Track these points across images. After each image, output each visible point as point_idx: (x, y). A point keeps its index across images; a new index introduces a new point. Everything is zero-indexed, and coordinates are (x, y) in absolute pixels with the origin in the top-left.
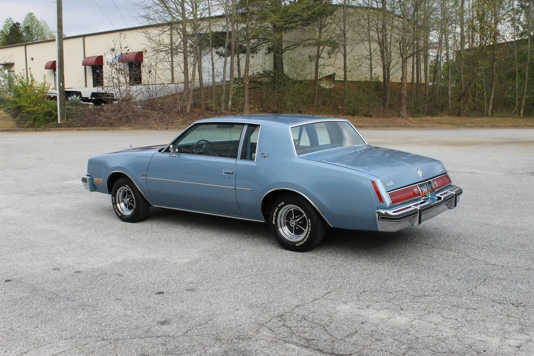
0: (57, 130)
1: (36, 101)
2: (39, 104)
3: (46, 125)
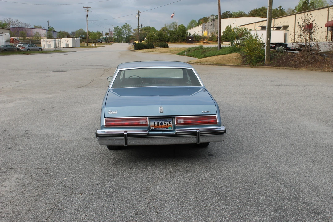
0: (262, 67)
1: (252, 49)
2: (254, 51)
3: (257, 64)
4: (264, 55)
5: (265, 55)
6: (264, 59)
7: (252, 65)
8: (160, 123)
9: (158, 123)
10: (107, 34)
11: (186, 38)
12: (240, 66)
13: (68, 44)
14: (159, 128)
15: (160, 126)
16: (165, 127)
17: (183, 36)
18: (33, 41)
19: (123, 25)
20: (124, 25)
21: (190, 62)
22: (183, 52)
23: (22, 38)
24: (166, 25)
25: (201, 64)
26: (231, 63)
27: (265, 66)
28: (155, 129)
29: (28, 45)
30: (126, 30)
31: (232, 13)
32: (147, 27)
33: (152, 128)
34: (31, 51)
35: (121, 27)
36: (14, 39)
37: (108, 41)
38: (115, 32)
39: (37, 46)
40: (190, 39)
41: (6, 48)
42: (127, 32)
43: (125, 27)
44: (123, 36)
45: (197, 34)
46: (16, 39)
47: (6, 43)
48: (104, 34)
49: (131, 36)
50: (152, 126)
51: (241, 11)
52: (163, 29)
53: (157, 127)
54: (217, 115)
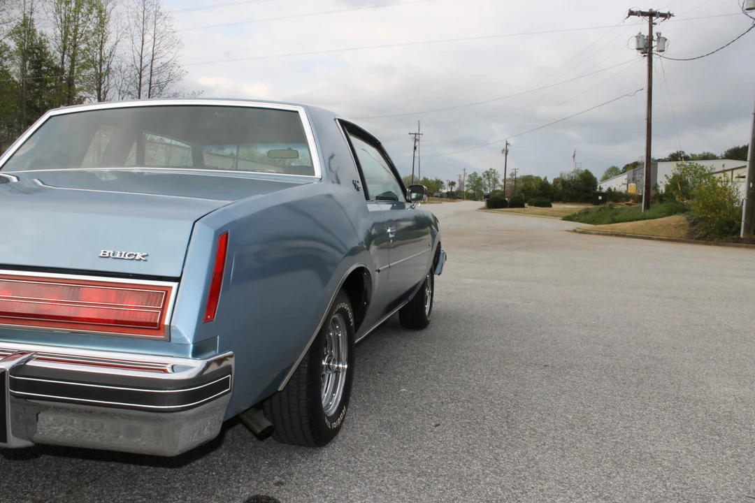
0: (734, 246)
1: (712, 205)
2: (717, 211)
3: (722, 238)
4: (740, 220)
5: (743, 219)
6: (740, 229)
7: (711, 240)
10: (453, 184)
11: (592, 195)
12: (684, 242)
17: (587, 191)
19: (484, 171)
20: (487, 172)
21: (578, 230)
22: (575, 215)
24: (561, 175)
25: (599, 234)
26: (662, 235)
27: (741, 242)
30: (489, 181)
31: (689, 155)
32: (528, 176)
35: (480, 175)
37: (453, 196)
38: (470, 182)
40: (600, 198)
42: (491, 183)
43: (488, 175)
44: (483, 190)
45: (615, 189)
48: (446, 183)
49: (499, 191)
51: (706, 152)
52: (556, 181)
54: (178, 280)
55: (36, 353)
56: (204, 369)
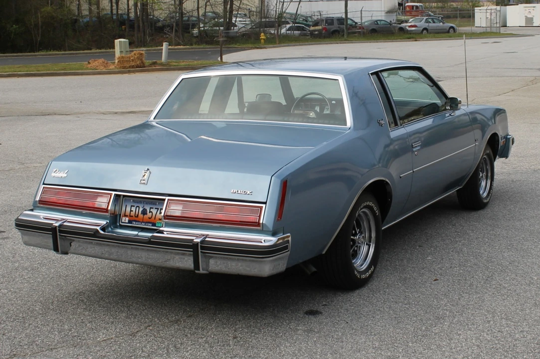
8: (141, 209)
9: (138, 208)
13: (532, 19)
14: (138, 221)
15: (141, 216)
16: (150, 220)
18: (463, 11)
23: (440, 4)
28: (130, 222)
29: (424, 20)
33: (124, 218)
34: (430, 33)
36: (413, 6)
39: (444, 23)
41: (374, 27)
46: (417, 7)
47: (388, 14)
50: (125, 216)
53: (134, 218)
54: (265, 203)
55: (208, 235)
56: (277, 241)
